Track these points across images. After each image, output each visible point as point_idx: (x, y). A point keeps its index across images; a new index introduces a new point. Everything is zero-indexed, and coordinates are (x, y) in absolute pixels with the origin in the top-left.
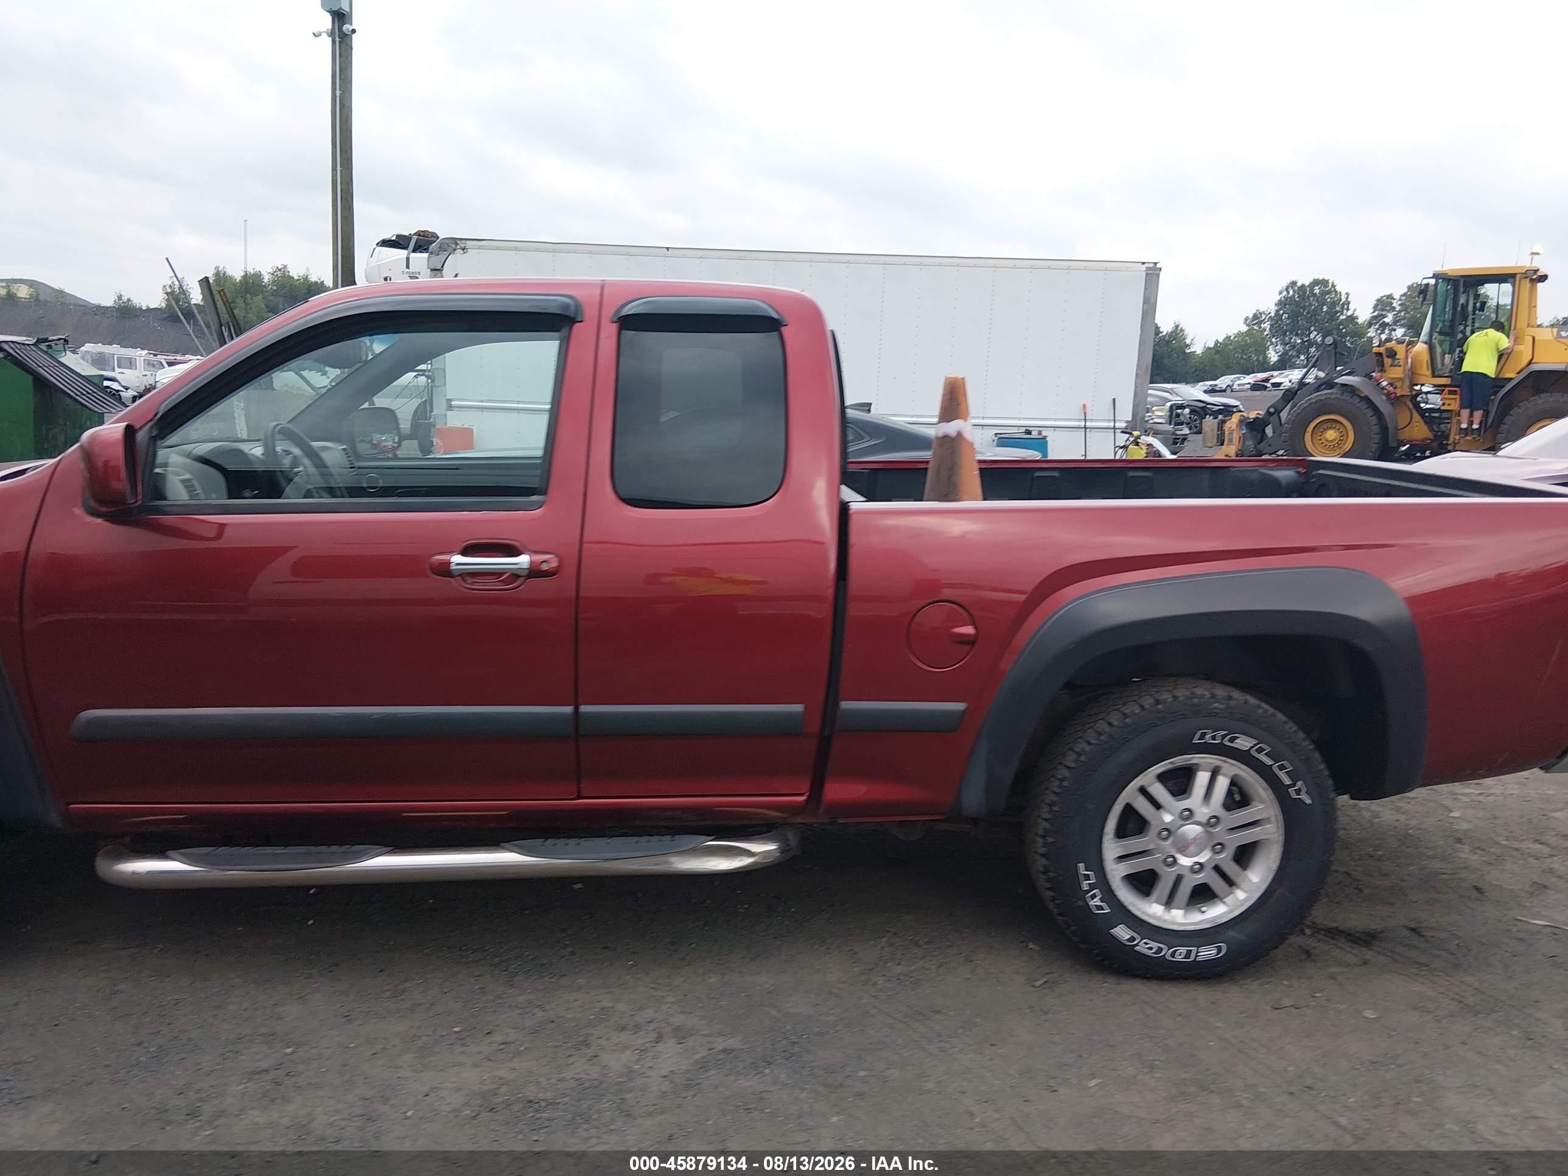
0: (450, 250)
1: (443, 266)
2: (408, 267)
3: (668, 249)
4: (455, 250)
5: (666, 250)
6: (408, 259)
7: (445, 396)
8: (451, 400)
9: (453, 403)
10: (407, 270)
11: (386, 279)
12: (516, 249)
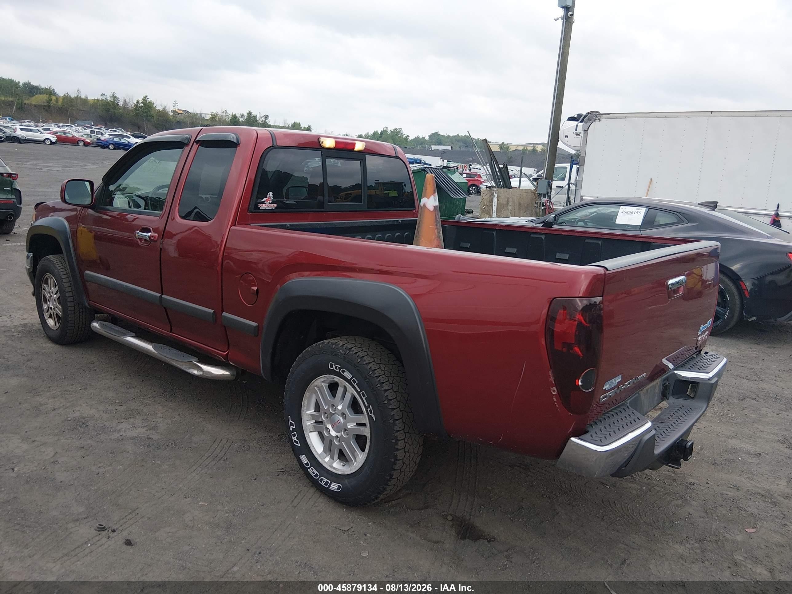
0: (593, 120)
1: (588, 129)
2: (576, 130)
3: (712, 112)
4: (595, 120)
5: (710, 113)
6: (577, 126)
7: (580, 194)
8: (582, 196)
9: (583, 198)
10: (576, 132)
11: (566, 137)
12: (626, 117)
